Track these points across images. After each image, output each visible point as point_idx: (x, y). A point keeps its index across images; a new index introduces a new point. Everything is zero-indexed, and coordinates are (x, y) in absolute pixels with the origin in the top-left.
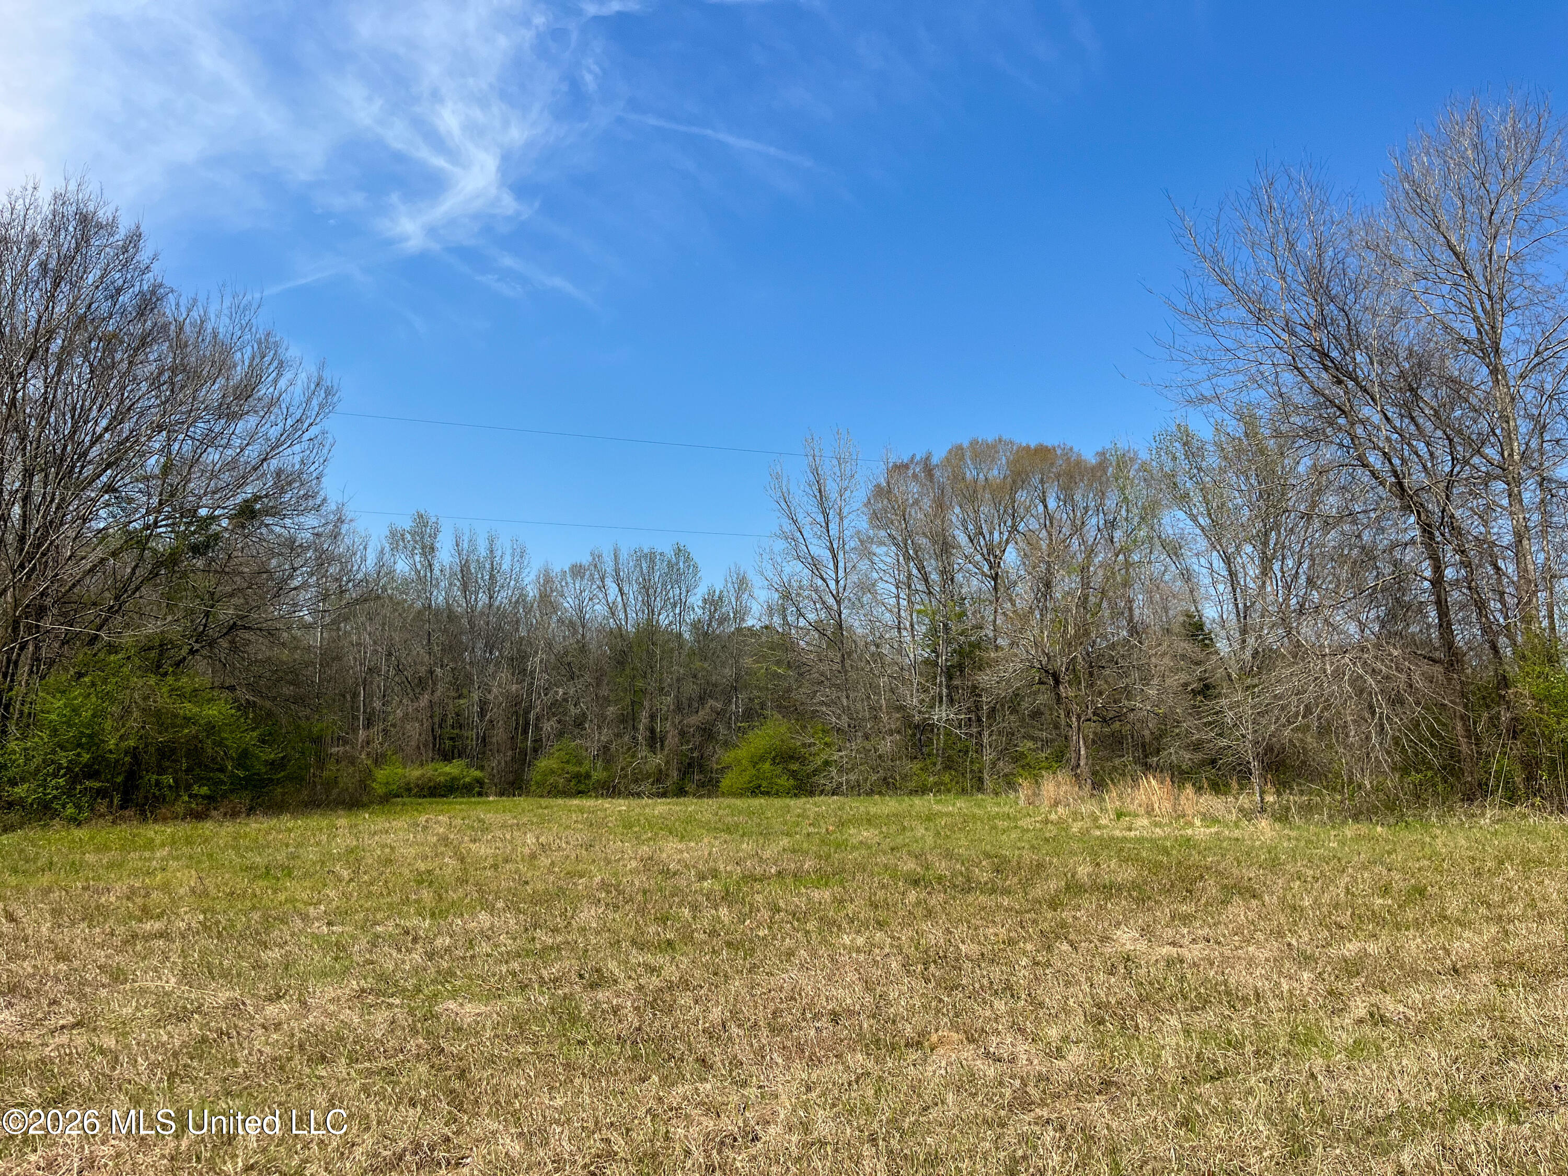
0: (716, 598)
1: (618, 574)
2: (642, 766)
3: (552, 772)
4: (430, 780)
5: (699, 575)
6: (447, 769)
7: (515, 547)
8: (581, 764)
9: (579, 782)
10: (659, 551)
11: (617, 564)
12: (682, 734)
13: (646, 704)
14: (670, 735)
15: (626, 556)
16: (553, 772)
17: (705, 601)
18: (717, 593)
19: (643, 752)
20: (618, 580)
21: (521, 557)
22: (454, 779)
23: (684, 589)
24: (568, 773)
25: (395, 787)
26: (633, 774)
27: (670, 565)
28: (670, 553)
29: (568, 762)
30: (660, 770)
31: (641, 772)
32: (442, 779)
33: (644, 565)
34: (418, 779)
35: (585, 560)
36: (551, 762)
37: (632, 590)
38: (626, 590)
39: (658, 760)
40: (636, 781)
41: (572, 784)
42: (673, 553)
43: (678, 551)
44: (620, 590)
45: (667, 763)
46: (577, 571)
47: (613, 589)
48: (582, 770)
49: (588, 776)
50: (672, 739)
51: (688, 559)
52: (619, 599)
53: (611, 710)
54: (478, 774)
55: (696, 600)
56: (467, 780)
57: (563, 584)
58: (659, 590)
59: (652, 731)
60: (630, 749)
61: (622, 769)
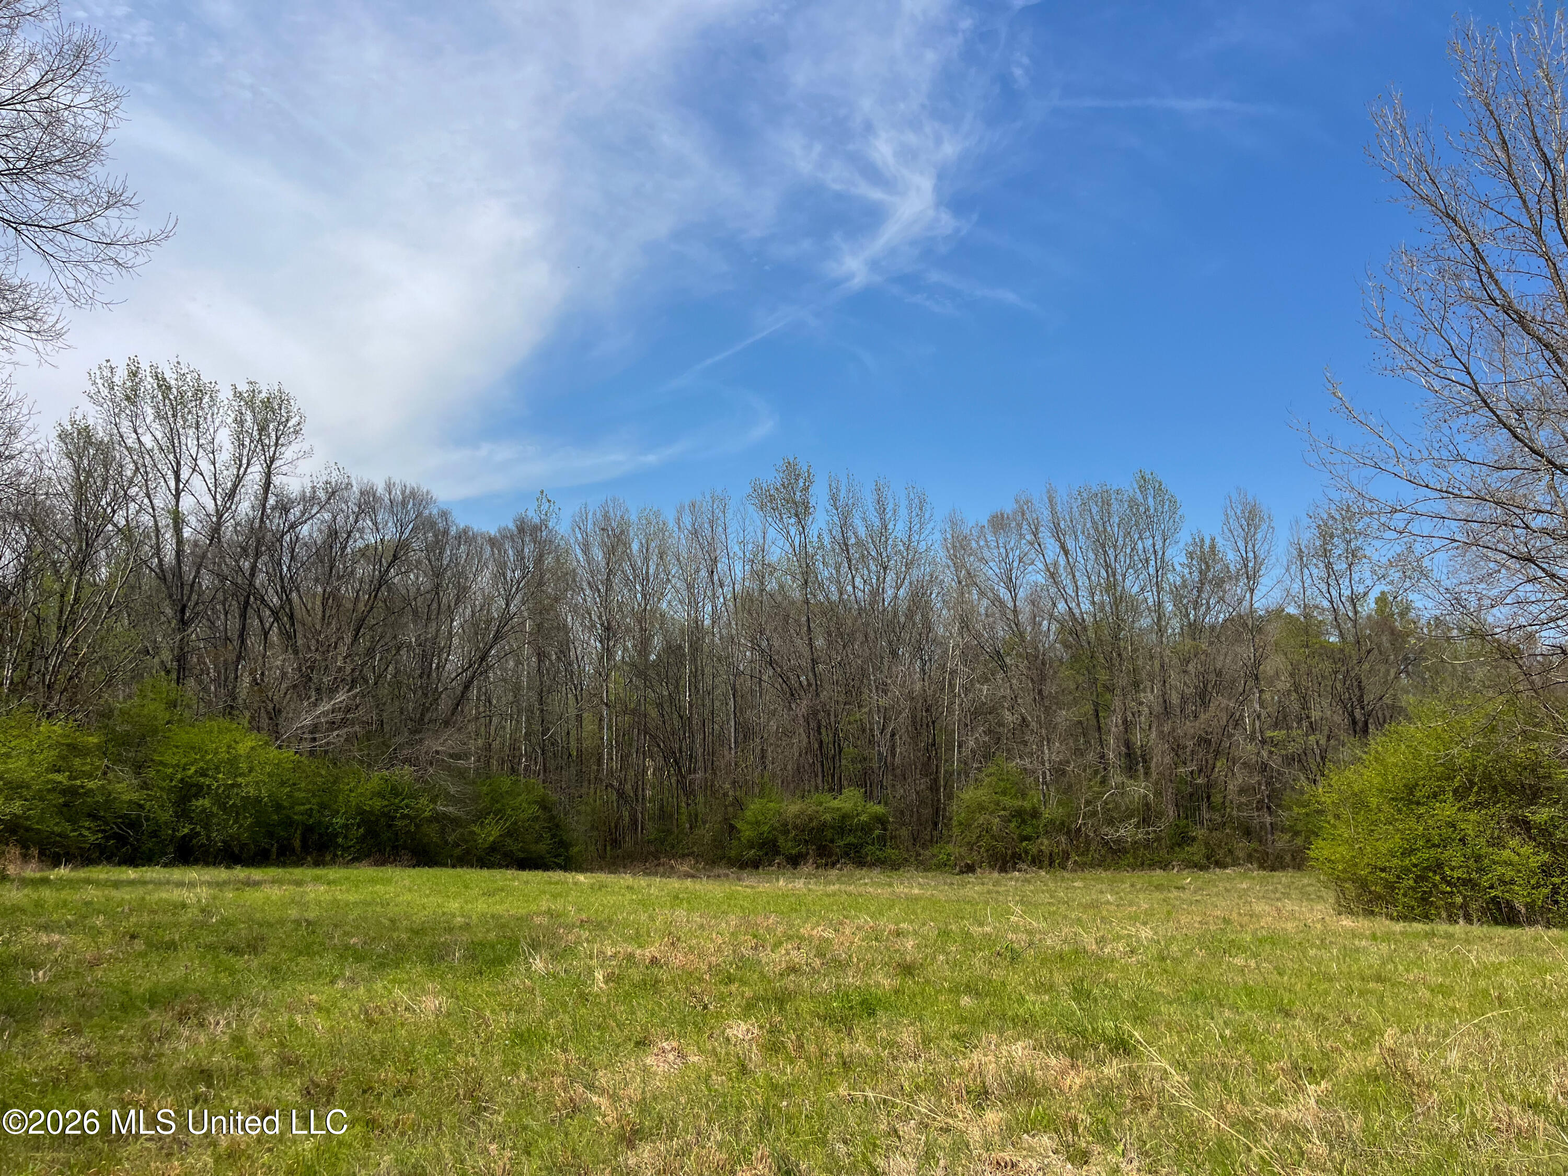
0: (1206, 548)
1: (1057, 526)
2: (1118, 799)
3: (981, 808)
4: (811, 820)
5: (1179, 513)
6: (836, 803)
7: (912, 496)
8: (1024, 796)
9: (1024, 822)
10: (1115, 487)
11: (1053, 512)
12: (1177, 748)
13: (1117, 703)
14: (1157, 751)
15: (1065, 498)
16: (983, 808)
17: (1191, 555)
18: (1207, 542)
19: (1116, 778)
20: (1057, 533)
21: (921, 509)
22: (844, 817)
23: (1158, 538)
24: (1004, 809)
25: (766, 828)
26: (1106, 811)
27: (1133, 503)
28: (1130, 487)
29: (1004, 793)
30: (1147, 805)
31: (1117, 807)
32: (828, 817)
33: (1095, 510)
34: (797, 816)
35: (1009, 508)
36: (980, 792)
37: (1079, 549)
38: (1070, 545)
39: (1139, 789)
40: (1111, 822)
41: (1013, 825)
42: (1136, 486)
43: (1144, 483)
44: (1063, 548)
45: (1158, 794)
46: (999, 523)
47: (1052, 548)
48: (1027, 805)
49: (1035, 814)
50: (1161, 757)
51: (1159, 491)
52: (1062, 561)
53: (1063, 716)
54: (879, 809)
55: (1177, 556)
56: (864, 818)
57: (982, 543)
58: (1120, 542)
59: (1128, 744)
60: (1096, 772)
61: (1088, 803)
